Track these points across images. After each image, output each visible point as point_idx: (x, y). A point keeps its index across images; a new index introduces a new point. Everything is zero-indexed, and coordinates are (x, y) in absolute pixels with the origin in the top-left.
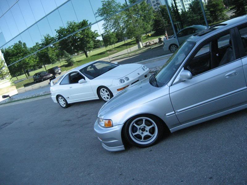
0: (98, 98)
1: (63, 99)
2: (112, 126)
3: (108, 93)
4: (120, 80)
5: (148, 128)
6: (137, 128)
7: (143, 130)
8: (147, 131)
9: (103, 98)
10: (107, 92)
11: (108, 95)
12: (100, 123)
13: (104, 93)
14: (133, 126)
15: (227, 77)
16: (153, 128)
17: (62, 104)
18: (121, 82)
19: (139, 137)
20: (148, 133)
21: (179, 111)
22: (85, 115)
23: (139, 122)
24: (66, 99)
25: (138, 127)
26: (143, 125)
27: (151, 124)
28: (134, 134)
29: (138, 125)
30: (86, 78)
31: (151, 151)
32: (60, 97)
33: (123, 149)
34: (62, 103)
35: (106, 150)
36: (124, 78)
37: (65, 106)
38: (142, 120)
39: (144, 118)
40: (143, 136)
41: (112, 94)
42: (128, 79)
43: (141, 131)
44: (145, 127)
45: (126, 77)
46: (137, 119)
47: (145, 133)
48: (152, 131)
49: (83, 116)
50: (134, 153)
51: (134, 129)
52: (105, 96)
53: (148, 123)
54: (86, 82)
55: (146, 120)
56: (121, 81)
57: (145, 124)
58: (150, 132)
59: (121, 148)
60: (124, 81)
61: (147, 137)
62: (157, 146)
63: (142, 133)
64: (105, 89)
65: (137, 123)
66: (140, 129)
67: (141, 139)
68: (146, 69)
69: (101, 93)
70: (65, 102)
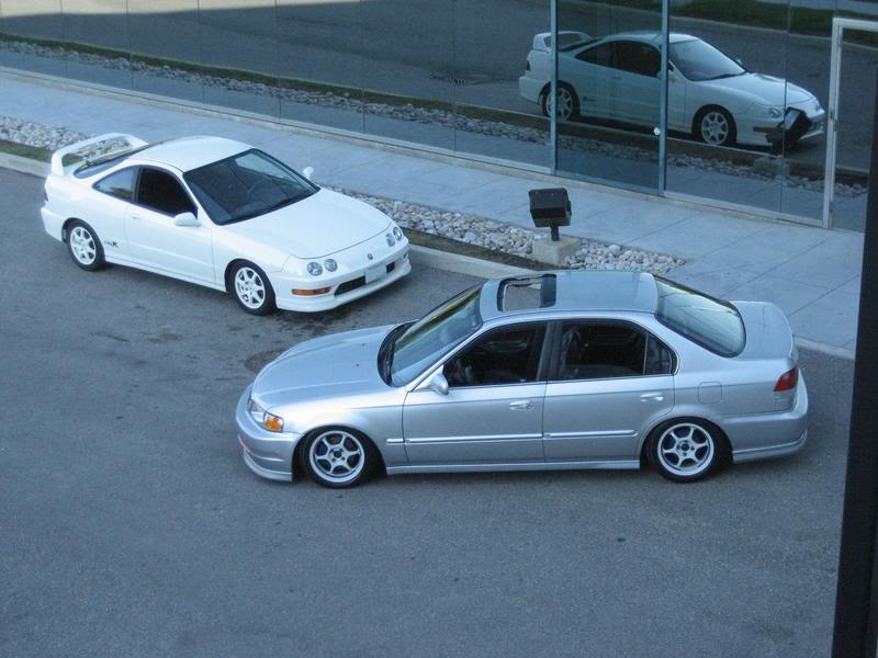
0: (224, 289)
1: (91, 239)
2: (281, 432)
3: (262, 288)
4: (312, 264)
5: (347, 454)
6: (326, 449)
7: (338, 454)
8: (343, 459)
9: (240, 295)
10: (258, 282)
11: (260, 293)
12: (253, 412)
13: (247, 283)
14: (321, 443)
15: (513, 408)
16: (357, 457)
17: (81, 253)
18: (311, 272)
19: (325, 465)
20: (344, 463)
21: (411, 440)
22: (176, 338)
23: (333, 439)
24: (104, 246)
25: (330, 447)
26: (341, 445)
27: (355, 448)
28: (318, 458)
29: (331, 442)
30: (201, 210)
31: (341, 497)
32: (82, 229)
33: (290, 479)
34: (82, 249)
35: (251, 470)
36: (321, 262)
37: (88, 262)
38: (341, 436)
39: (345, 435)
40: (333, 466)
41: (274, 296)
42: (333, 267)
43: (332, 456)
44: (341, 450)
45: (329, 257)
46: (331, 432)
47: (340, 462)
48: (353, 462)
49: (169, 337)
50: (307, 493)
51: (321, 449)
52: (248, 293)
53: (350, 445)
54: (198, 226)
55: (348, 438)
56: (314, 269)
57: (345, 445)
58: (349, 461)
59: (287, 475)
60: (320, 272)
61: (340, 470)
62: (355, 491)
63: (334, 460)
64: (255, 274)
65: (329, 438)
66: (332, 450)
67: (329, 470)
68: (399, 239)
69: (238, 280)
70: (94, 252)
